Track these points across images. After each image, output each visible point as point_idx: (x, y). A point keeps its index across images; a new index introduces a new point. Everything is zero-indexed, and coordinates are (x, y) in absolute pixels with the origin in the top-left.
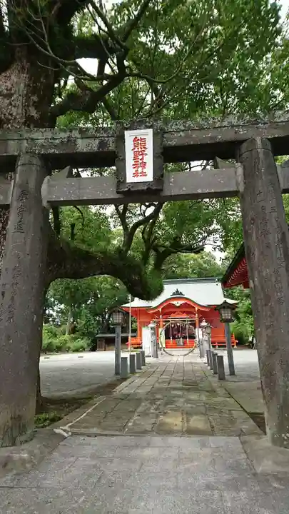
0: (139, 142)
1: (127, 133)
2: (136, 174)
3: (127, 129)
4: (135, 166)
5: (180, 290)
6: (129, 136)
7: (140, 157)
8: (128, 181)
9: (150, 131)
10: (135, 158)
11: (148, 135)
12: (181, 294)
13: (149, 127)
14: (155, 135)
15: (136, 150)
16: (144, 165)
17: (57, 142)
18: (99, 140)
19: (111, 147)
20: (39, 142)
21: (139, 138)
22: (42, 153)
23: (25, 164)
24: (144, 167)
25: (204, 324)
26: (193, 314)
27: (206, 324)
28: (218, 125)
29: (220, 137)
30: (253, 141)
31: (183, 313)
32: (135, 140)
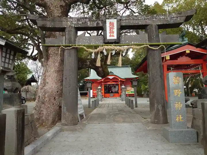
0: (112, 24)
1: (107, 20)
2: (110, 36)
3: (107, 19)
4: (110, 33)
5: (112, 71)
6: (108, 21)
7: (112, 30)
8: (107, 39)
9: (116, 20)
10: (110, 30)
11: (115, 21)
12: (113, 73)
13: (115, 19)
14: (117, 21)
15: (110, 27)
16: (113, 32)
17: (80, 23)
18: (96, 22)
19: (101, 25)
20: (74, 22)
21: (111, 22)
22: (75, 27)
23: (70, 31)
24: (113, 33)
25: (123, 87)
26: (118, 82)
27: (124, 87)
28: (140, 18)
29: (140, 23)
30: (152, 25)
31: (113, 82)
32: (110, 23)
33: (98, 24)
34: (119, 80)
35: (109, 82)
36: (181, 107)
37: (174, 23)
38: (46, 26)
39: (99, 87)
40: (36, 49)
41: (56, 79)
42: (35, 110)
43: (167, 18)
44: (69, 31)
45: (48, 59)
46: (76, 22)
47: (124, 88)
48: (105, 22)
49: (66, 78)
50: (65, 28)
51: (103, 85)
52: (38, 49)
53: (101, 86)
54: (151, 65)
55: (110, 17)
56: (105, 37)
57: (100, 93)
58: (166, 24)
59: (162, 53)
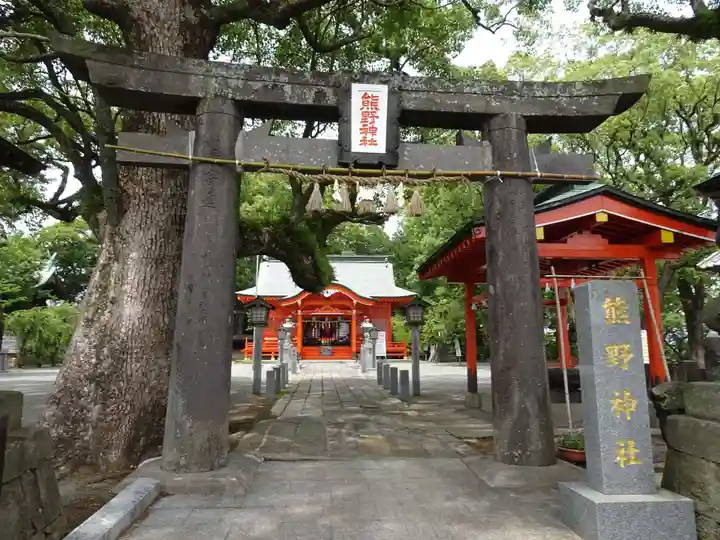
0: (370, 101)
1: (355, 87)
2: (364, 142)
3: (356, 81)
4: (364, 130)
6: (357, 90)
7: (370, 120)
8: (353, 150)
9: (384, 89)
10: (364, 120)
13: (384, 83)
14: (391, 93)
15: (365, 110)
16: (374, 130)
17: (258, 85)
18: (315, 90)
19: (331, 100)
20: (233, 83)
21: (370, 94)
22: (238, 98)
23: (214, 112)
24: (374, 133)
25: (367, 325)
26: (349, 309)
27: (370, 325)
28: (467, 90)
29: (468, 106)
30: (506, 117)
31: (334, 307)
32: (365, 96)
33: (320, 94)
34: (355, 302)
35: (320, 307)
36: (633, 409)
37: (580, 114)
38: (122, 86)
39: (288, 325)
40: (76, 176)
41: (147, 288)
42: (55, 407)
43: (557, 97)
44: (211, 113)
45: (120, 212)
46: (240, 83)
47: (370, 331)
48: (348, 92)
49: (190, 288)
50: (200, 98)
51: (300, 318)
52: (84, 174)
53: (294, 320)
54: (501, 253)
55: (367, 76)
56: (343, 143)
57: (287, 344)
58: (555, 117)
59: (536, 213)
